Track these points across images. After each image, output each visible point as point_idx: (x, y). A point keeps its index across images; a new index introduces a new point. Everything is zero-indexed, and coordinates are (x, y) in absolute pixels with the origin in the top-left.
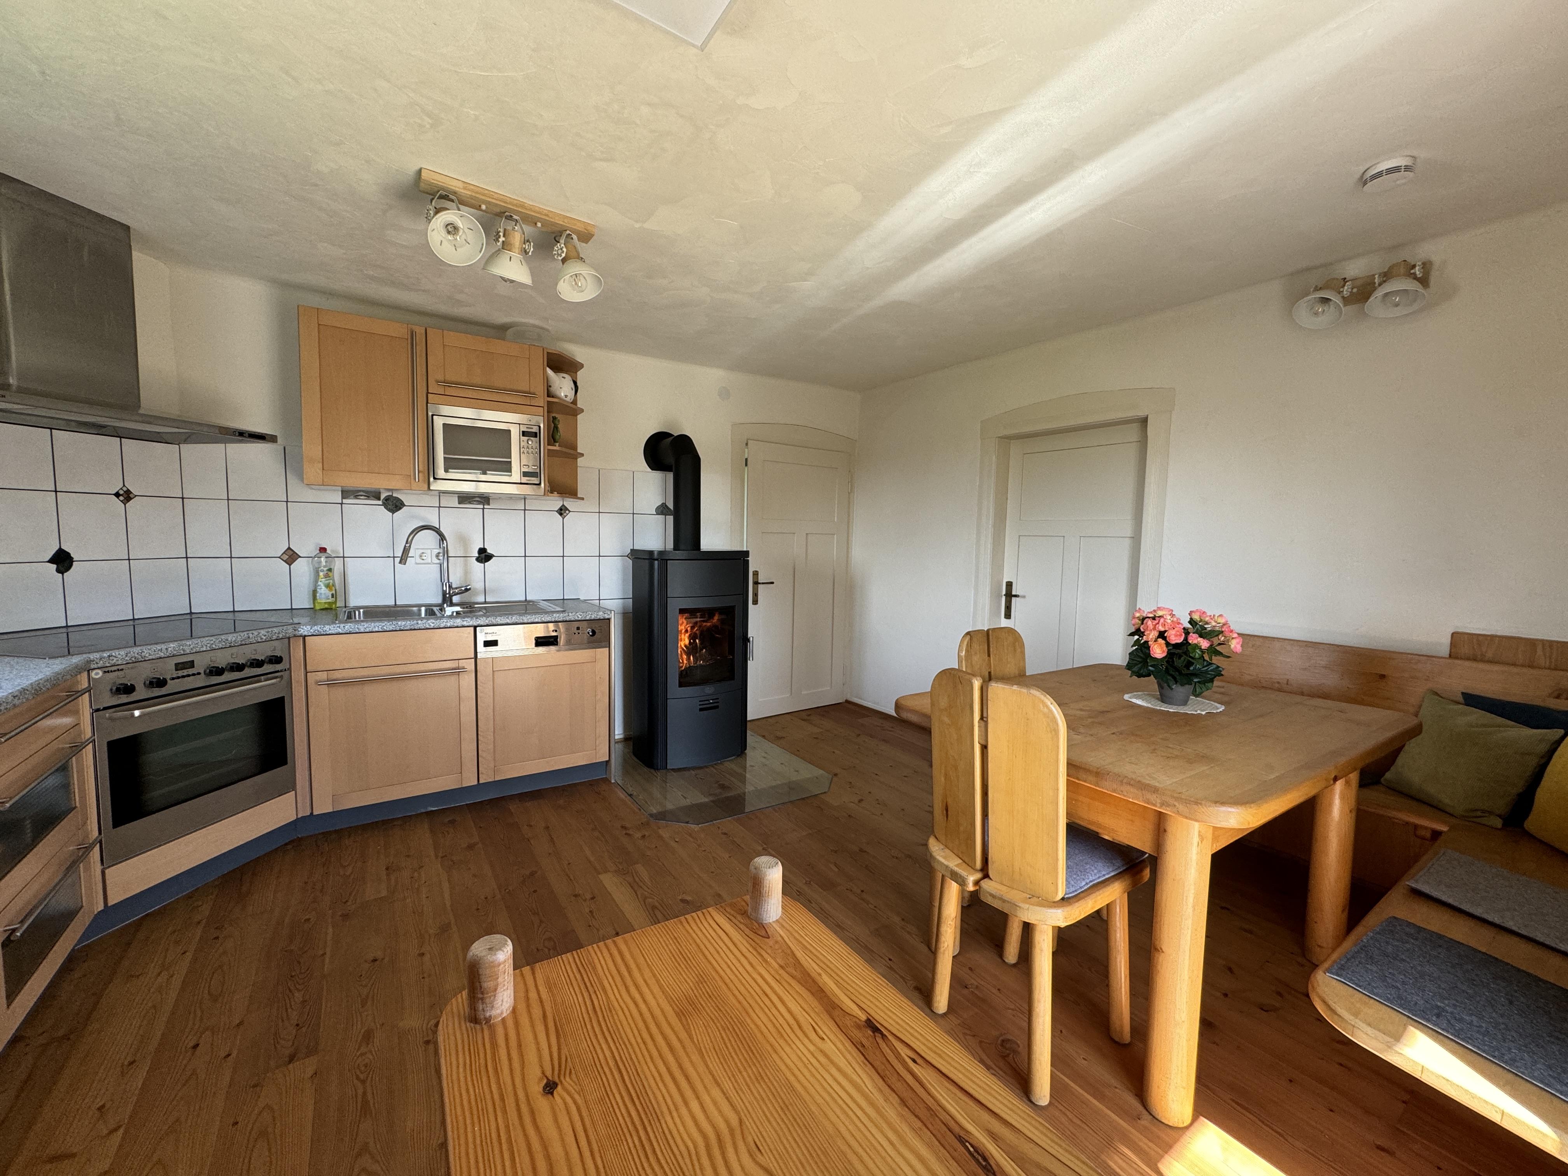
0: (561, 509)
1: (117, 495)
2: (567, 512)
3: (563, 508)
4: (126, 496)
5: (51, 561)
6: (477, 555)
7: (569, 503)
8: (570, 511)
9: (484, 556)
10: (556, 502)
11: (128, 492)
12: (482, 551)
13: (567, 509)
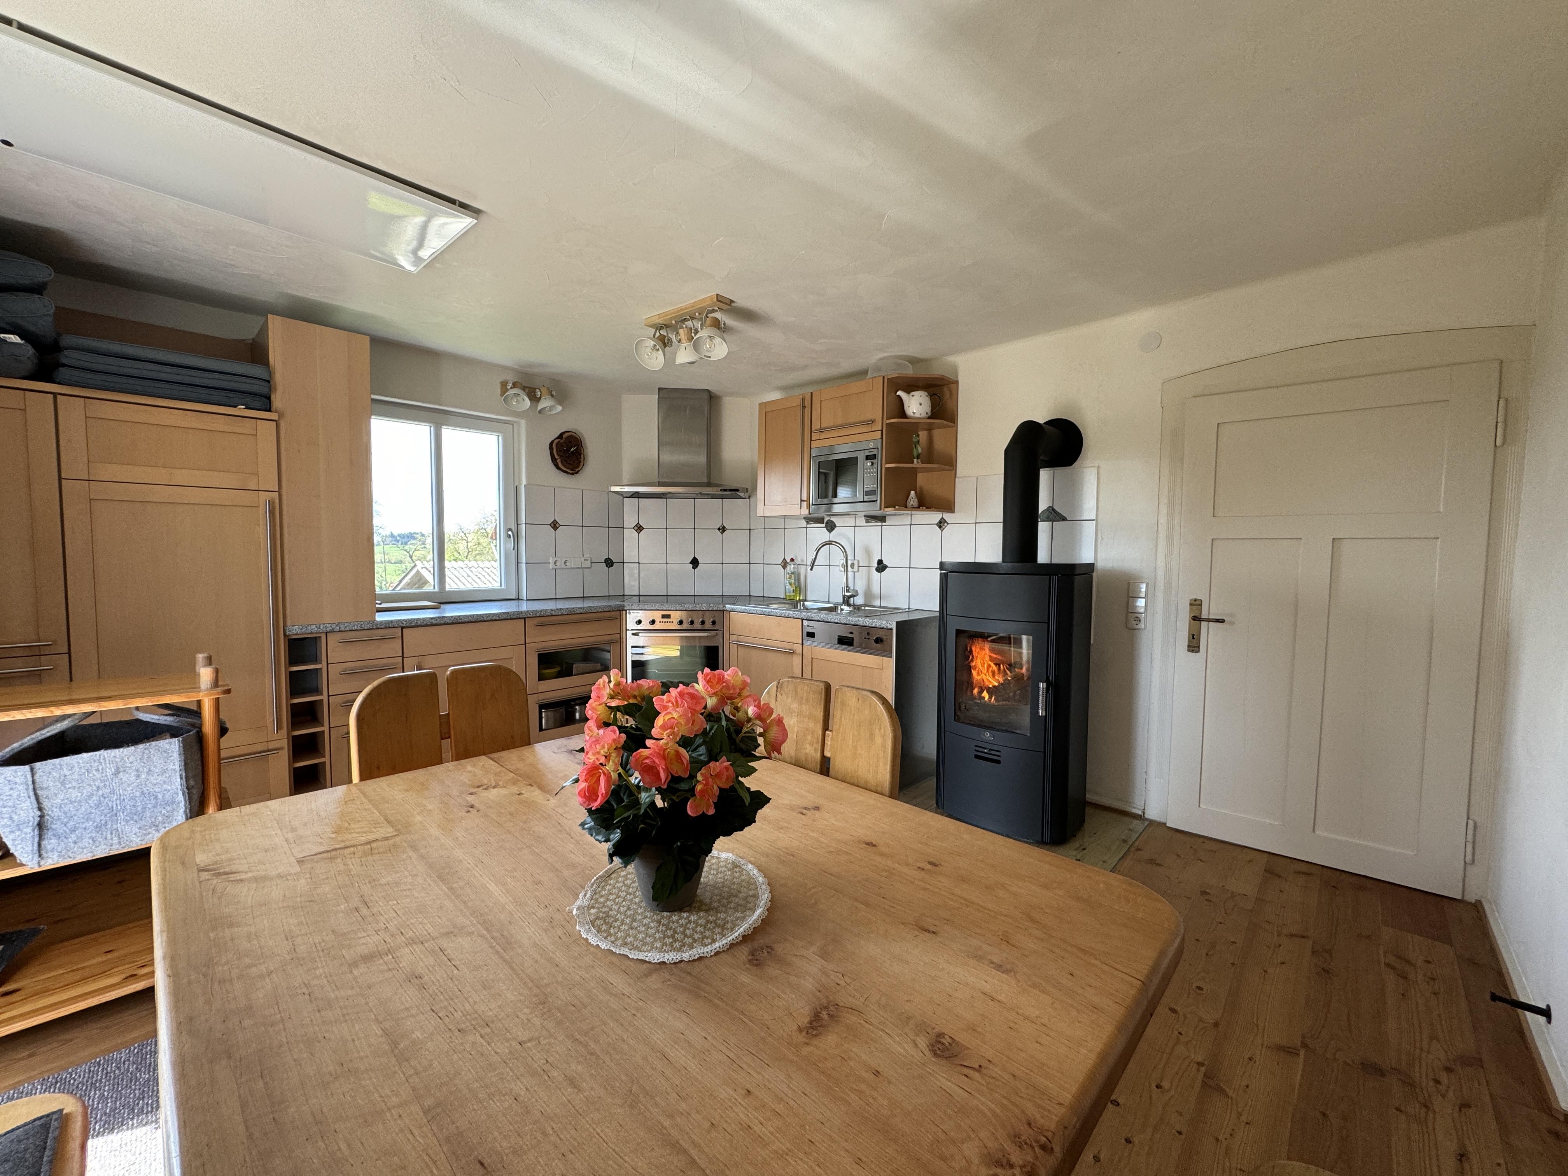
0: (940, 522)
1: (719, 529)
2: (946, 524)
3: (942, 521)
4: (723, 529)
5: (691, 563)
6: (876, 565)
7: (947, 516)
8: (948, 524)
9: (881, 567)
10: (936, 516)
11: (724, 527)
12: (880, 562)
13: (946, 522)
